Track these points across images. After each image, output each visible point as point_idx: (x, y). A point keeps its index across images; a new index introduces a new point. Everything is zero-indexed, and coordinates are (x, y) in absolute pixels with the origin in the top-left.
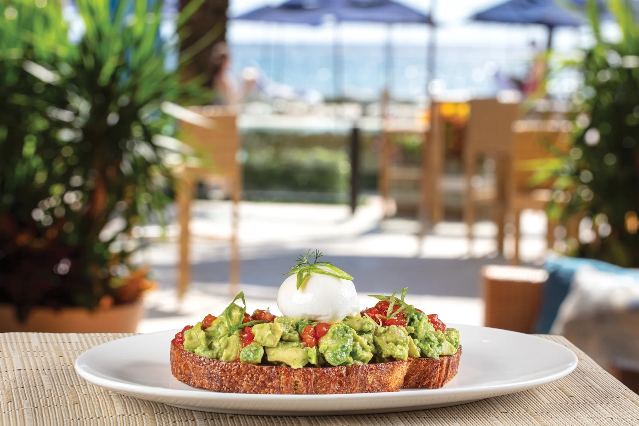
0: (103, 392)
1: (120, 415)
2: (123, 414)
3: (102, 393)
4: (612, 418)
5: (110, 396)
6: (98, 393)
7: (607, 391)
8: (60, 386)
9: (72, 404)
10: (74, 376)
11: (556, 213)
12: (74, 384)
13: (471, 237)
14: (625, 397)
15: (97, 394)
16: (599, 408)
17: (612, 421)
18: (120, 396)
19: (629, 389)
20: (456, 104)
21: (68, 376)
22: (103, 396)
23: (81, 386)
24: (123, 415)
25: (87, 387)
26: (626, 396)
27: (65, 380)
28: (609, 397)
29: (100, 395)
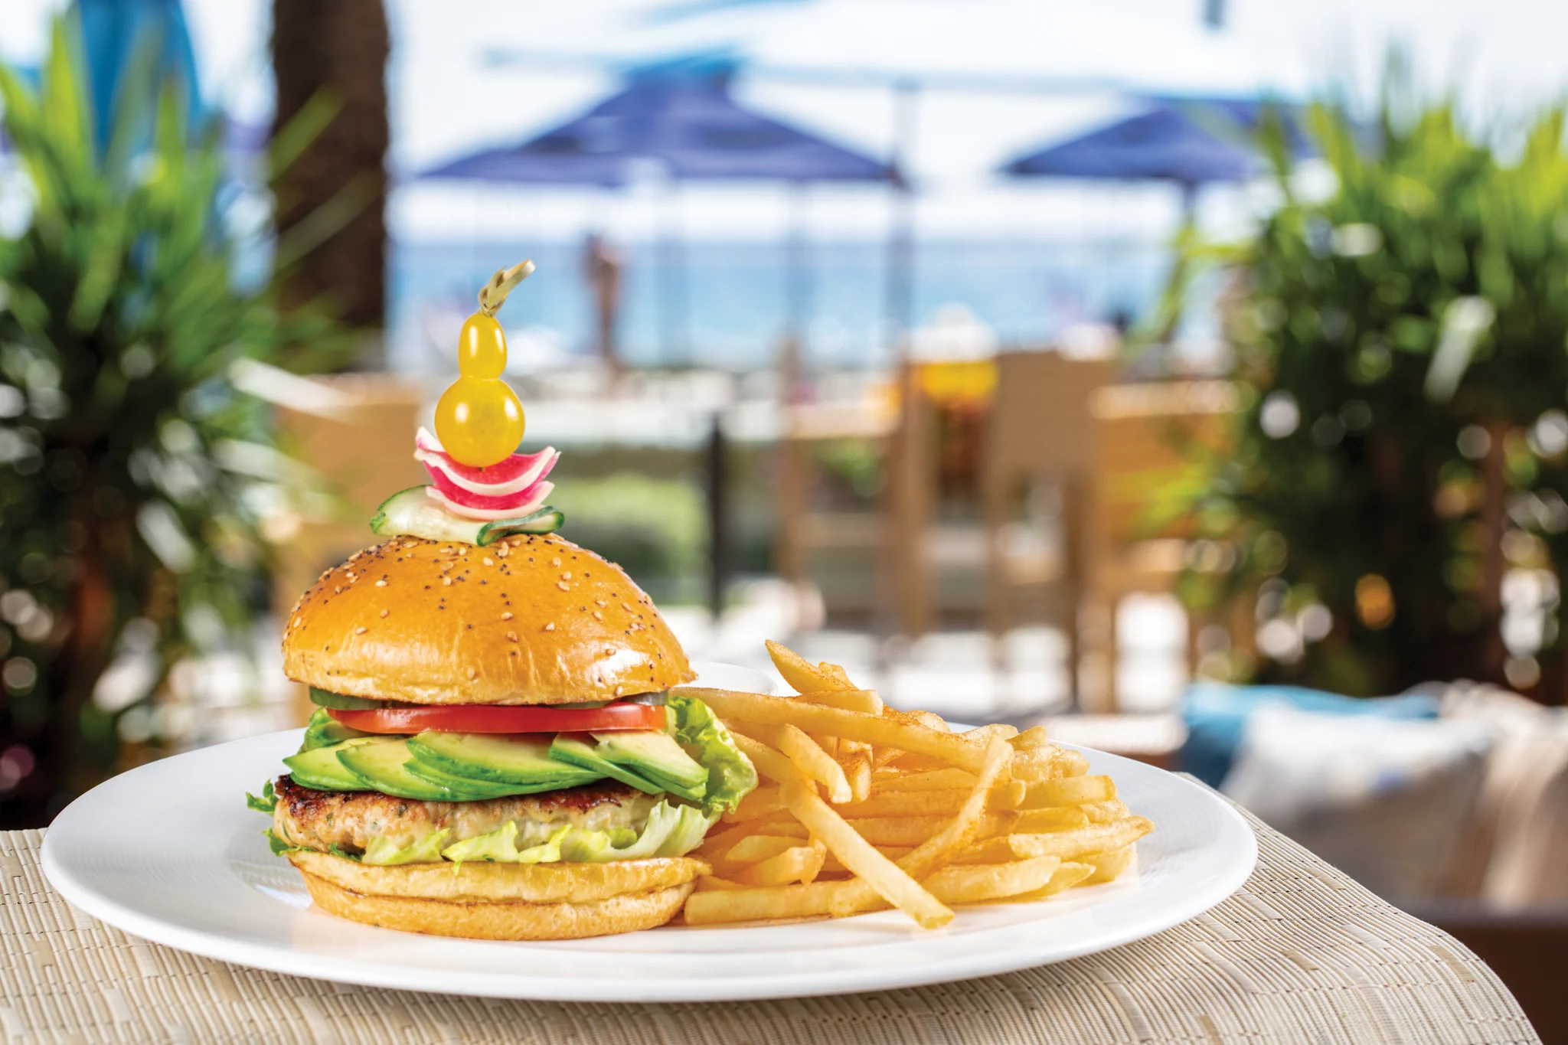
0: (112, 940)
1: (149, 977)
2: (157, 974)
3: (109, 943)
4: (1279, 920)
5: (129, 948)
6: (101, 942)
7: (1275, 869)
8: (12, 936)
9: (39, 965)
10: (48, 913)
11: (1201, 595)
12: (46, 928)
13: (1001, 665)
14: (1311, 876)
15: (99, 945)
16: (1254, 903)
17: (1280, 925)
18: (151, 946)
19: (1321, 860)
20: (960, 367)
21: (34, 915)
22: (112, 949)
23: (64, 934)
24: (157, 977)
25: (76, 934)
26: (1314, 872)
27: (26, 922)
28: (1279, 879)
29: (107, 947)
